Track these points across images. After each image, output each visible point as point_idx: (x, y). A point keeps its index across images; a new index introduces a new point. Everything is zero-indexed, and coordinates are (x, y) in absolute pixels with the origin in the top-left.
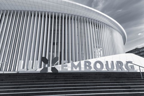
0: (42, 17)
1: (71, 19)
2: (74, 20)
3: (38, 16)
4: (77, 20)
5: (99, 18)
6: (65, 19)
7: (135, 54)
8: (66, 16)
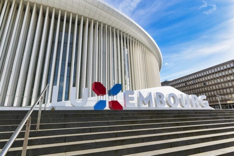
0: (38, 15)
1: (89, 26)
2: (94, 28)
3: (31, 11)
4: (99, 29)
5: (131, 31)
6: (79, 24)
7: (177, 88)
8: (81, 19)
